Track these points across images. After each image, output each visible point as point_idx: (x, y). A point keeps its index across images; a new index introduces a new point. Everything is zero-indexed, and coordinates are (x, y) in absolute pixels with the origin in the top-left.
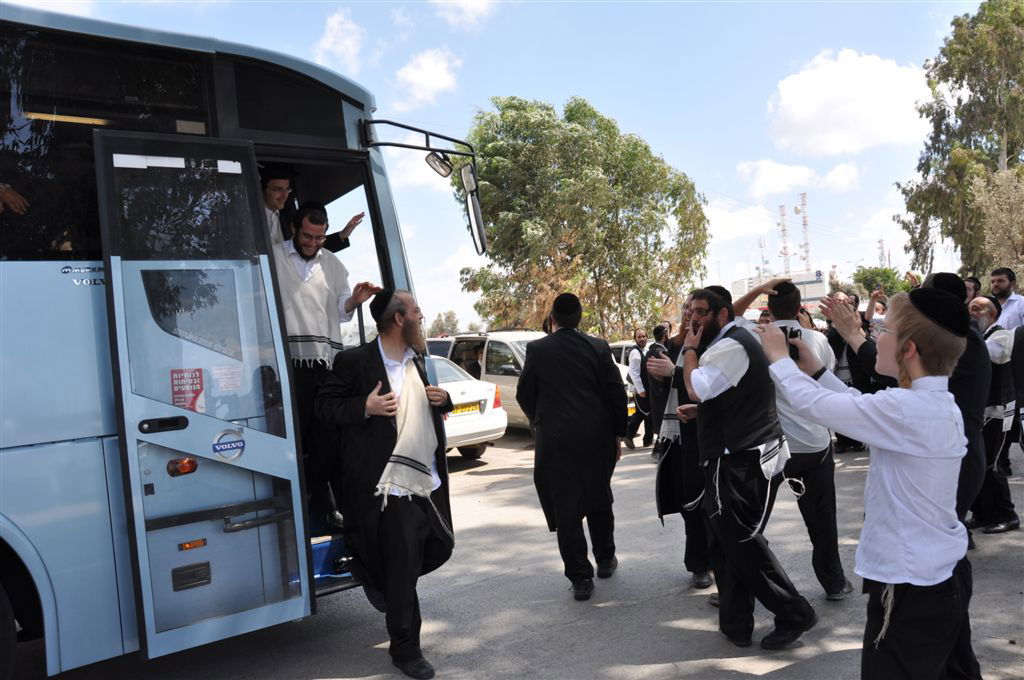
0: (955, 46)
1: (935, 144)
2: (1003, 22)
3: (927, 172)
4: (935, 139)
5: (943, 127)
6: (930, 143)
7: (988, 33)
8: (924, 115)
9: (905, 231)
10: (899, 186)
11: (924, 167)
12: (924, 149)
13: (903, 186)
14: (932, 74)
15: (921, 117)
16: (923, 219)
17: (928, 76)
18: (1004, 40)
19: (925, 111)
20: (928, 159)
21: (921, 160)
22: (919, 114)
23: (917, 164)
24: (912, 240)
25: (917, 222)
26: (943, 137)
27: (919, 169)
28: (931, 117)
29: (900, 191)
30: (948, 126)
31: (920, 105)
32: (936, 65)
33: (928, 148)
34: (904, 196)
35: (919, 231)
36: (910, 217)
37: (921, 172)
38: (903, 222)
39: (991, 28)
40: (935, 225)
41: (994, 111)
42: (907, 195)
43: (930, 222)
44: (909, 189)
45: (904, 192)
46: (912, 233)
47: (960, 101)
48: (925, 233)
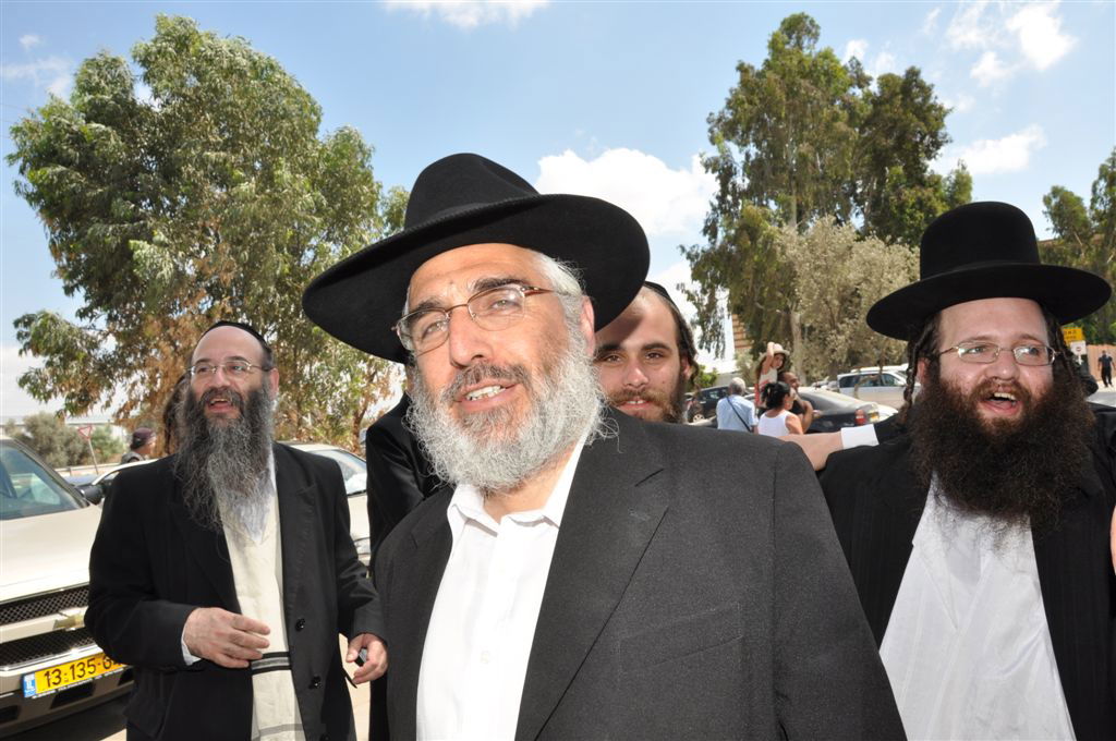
0: (740, 96)
1: (723, 205)
2: (790, 71)
3: (714, 235)
4: (722, 198)
5: (730, 186)
6: (716, 203)
7: (776, 80)
8: (710, 170)
9: (690, 303)
10: (683, 249)
11: (710, 230)
12: (709, 209)
13: (688, 249)
14: (716, 129)
15: (707, 172)
16: (709, 289)
17: (711, 131)
18: (791, 92)
19: (711, 165)
20: (715, 221)
21: (707, 221)
22: (704, 169)
23: (702, 226)
24: (699, 313)
25: (704, 291)
26: (729, 198)
27: (705, 232)
28: (717, 174)
29: (685, 255)
30: (734, 185)
31: (705, 157)
32: (720, 120)
33: (714, 209)
34: (689, 262)
35: (706, 302)
36: (696, 286)
37: (708, 236)
38: (688, 292)
39: (778, 77)
40: (723, 296)
41: (784, 169)
42: (692, 260)
43: (717, 293)
44: (694, 253)
45: (689, 257)
46: (697, 305)
47: (748, 156)
48: (712, 304)
